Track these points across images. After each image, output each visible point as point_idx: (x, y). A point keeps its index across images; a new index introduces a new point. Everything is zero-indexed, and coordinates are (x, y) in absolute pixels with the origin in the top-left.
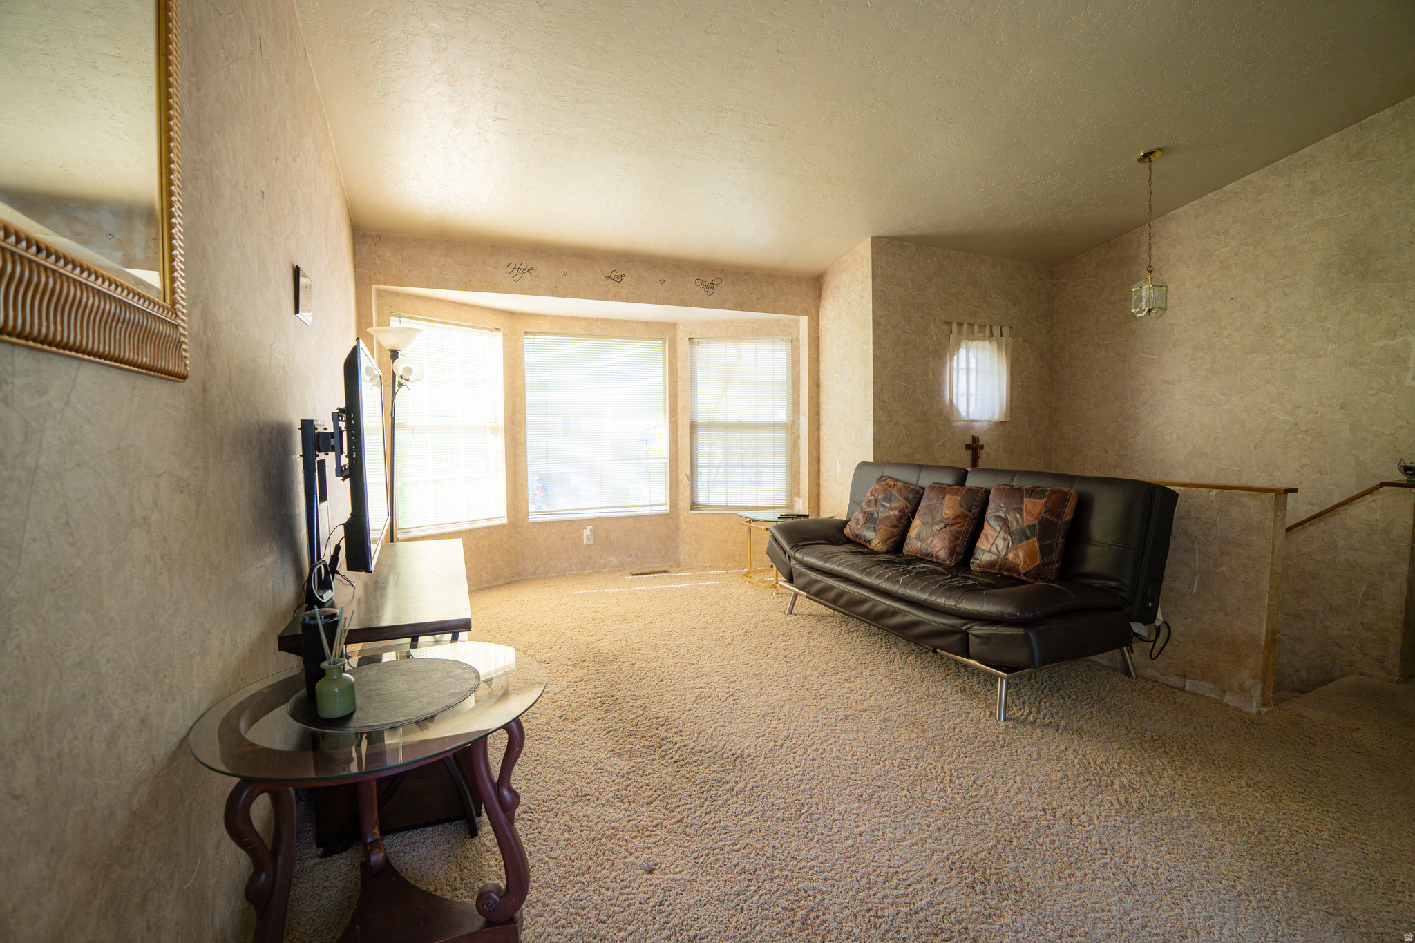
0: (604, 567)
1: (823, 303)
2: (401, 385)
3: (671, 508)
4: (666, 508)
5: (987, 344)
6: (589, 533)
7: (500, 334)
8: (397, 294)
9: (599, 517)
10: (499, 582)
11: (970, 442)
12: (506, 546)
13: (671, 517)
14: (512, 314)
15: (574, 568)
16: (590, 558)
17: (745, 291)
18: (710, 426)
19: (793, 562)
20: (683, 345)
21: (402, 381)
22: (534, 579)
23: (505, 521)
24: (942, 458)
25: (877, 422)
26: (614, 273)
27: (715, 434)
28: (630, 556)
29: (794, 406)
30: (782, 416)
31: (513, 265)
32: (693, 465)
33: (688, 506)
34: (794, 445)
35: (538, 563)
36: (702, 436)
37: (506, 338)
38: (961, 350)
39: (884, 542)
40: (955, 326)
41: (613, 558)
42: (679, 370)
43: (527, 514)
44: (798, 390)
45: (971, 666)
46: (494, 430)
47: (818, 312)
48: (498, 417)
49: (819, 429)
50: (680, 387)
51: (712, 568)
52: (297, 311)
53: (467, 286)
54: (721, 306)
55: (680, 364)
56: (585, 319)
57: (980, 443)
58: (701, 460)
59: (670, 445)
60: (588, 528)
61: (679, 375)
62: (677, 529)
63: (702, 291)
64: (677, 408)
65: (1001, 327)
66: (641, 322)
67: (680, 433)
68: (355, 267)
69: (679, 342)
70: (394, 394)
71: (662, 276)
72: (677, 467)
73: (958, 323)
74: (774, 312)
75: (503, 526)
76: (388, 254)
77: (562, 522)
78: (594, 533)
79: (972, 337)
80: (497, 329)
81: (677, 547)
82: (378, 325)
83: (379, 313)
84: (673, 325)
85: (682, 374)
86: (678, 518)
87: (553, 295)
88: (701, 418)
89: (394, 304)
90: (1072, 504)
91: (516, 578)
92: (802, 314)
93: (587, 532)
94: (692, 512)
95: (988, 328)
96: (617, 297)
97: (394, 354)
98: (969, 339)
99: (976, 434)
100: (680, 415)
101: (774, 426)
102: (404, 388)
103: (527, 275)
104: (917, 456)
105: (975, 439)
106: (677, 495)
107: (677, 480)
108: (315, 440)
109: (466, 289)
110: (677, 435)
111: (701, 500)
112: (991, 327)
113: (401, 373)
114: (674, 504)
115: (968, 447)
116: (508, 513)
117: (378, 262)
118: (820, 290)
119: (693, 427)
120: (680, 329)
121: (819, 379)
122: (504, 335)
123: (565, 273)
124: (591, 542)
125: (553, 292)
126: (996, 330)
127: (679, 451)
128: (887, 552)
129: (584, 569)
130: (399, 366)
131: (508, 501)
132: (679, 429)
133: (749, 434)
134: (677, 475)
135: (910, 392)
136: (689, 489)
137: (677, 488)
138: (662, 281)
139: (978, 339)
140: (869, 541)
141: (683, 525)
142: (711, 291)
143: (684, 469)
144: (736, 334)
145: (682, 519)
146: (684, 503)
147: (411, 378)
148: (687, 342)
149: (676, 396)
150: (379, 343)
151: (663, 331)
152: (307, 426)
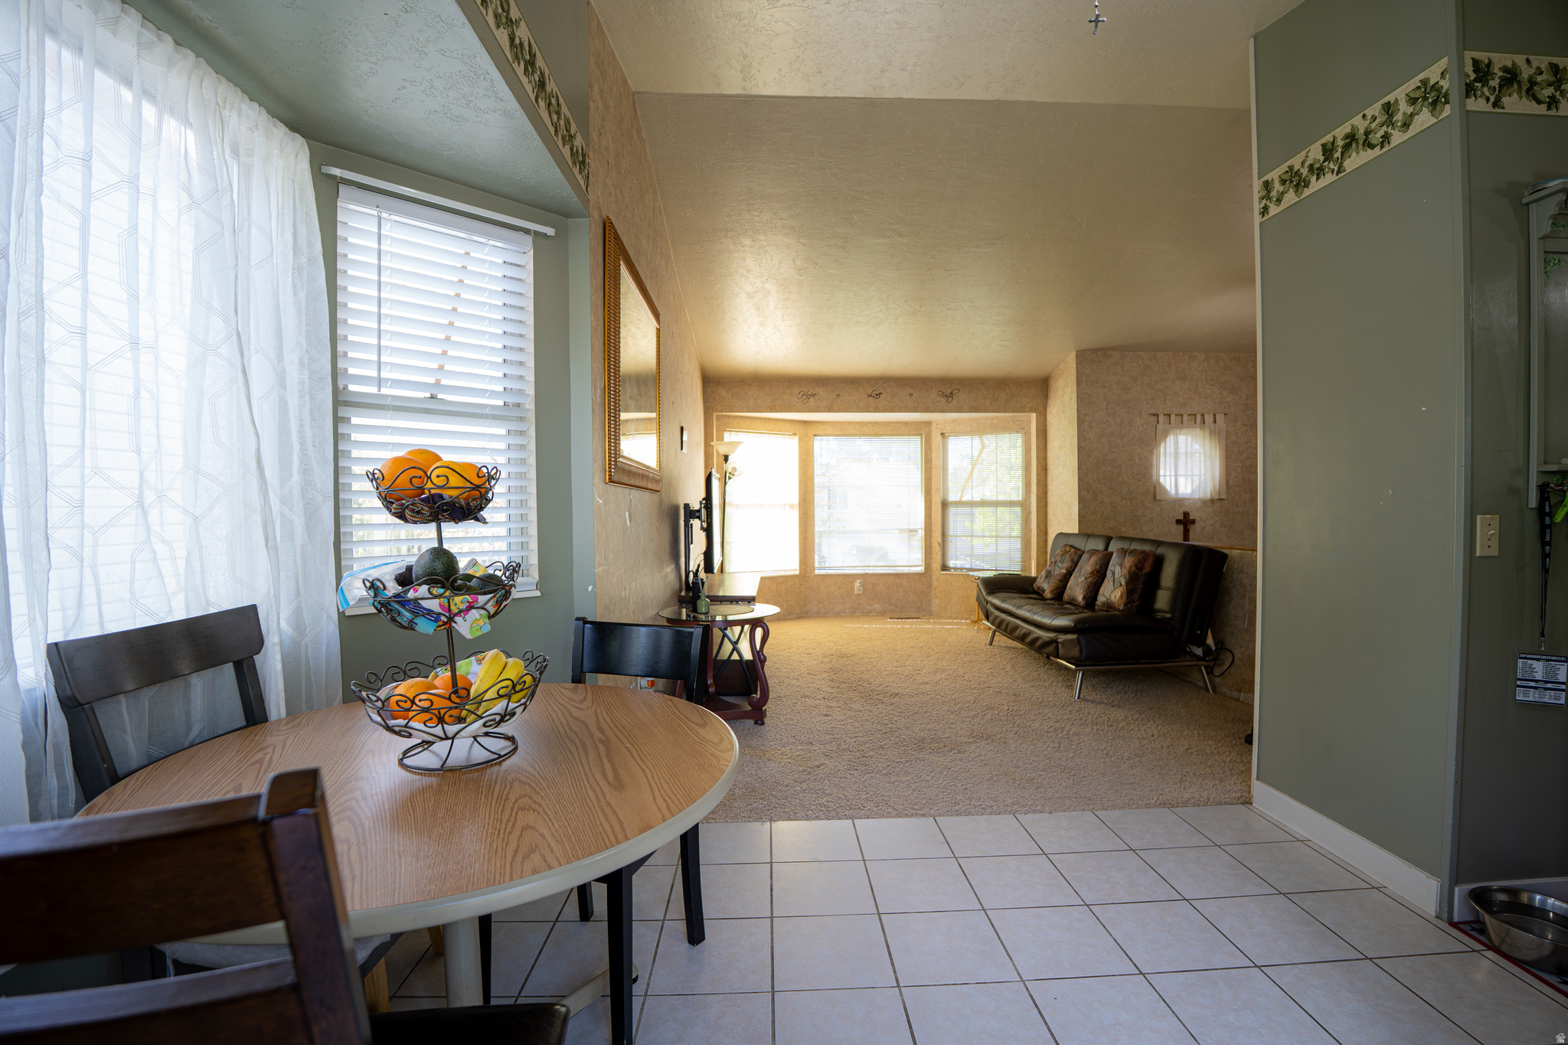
0: (870, 612)
1: (1050, 402)
2: (730, 478)
3: (925, 569)
4: (921, 569)
5: (1198, 431)
6: (858, 585)
7: (797, 438)
8: (729, 417)
9: (867, 574)
10: (792, 617)
11: (1181, 517)
12: (797, 591)
13: (925, 576)
14: (805, 422)
15: (847, 611)
16: (860, 604)
17: (980, 397)
18: (959, 504)
19: (989, 605)
20: (936, 439)
21: (731, 476)
22: (817, 617)
23: (797, 572)
24: (1149, 531)
25: (1081, 500)
26: (874, 392)
27: (960, 510)
28: (891, 605)
29: (1026, 487)
30: (1017, 495)
31: (803, 393)
32: (944, 535)
33: (939, 568)
34: (1026, 521)
35: (821, 606)
36: (952, 510)
37: (801, 440)
38: (1168, 439)
39: (1052, 592)
40: (1161, 417)
41: (877, 606)
42: (933, 458)
43: (814, 569)
44: (1030, 473)
45: (1062, 665)
46: (792, 506)
47: (1045, 409)
48: (795, 499)
49: (1046, 506)
50: (934, 472)
51: (956, 618)
52: (682, 449)
53: (772, 410)
54: (959, 409)
55: (933, 454)
56: (858, 423)
57: (1191, 518)
58: (951, 530)
59: (925, 518)
60: (858, 581)
61: (933, 463)
62: (930, 586)
63: (943, 400)
64: (931, 489)
65: (1215, 415)
66: (902, 423)
67: (933, 509)
68: (704, 402)
69: (933, 437)
70: (725, 483)
71: (910, 391)
72: (931, 536)
73: (1164, 415)
74: (1005, 412)
75: (796, 576)
76: (724, 393)
77: (840, 575)
78: (864, 585)
79: (1181, 425)
80: (795, 434)
81: (930, 600)
82: (717, 441)
83: (717, 430)
84: (929, 424)
85: (936, 462)
86: (931, 577)
87: (830, 411)
88: (952, 498)
89: (726, 425)
90: (1150, 561)
91: (804, 615)
92: (1031, 410)
93: (857, 584)
94: (942, 572)
95: (1199, 417)
96: (876, 410)
97: (726, 458)
98: (1178, 428)
99: (1186, 510)
100: (934, 495)
101: (1010, 504)
102: (731, 480)
103: (812, 399)
104: (1123, 529)
105: (1186, 514)
106: (931, 559)
107: (931, 546)
108: (691, 514)
109: (772, 412)
110: (931, 511)
111: (951, 563)
112: (1203, 415)
113: (730, 471)
114: (928, 566)
115: (1178, 522)
116: (800, 567)
117: (717, 398)
118: (1047, 390)
119: (945, 505)
120: (934, 426)
121: (1046, 465)
122: (799, 438)
123: (838, 396)
124: (861, 592)
125: (830, 409)
126: (1209, 419)
127: (933, 523)
128: (1052, 599)
129: (855, 612)
130: (729, 467)
131: (800, 558)
132: (933, 506)
133: (988, 510)
134: (931, 543)
135: (1115, 475)
136: (940, 554)
137: (931, 553)
138: (911, 395)
139: (1188, 427)
140: (1044, 591)
141: (935, 583)
142: (950, 399)
143: (937, 537)
144: (979, 430)
145: (934, 578)
146: (936, 565)
147: (736, 474)
148: (940, 437)
149: (930, 479)
150: (717, 450)
151: (921, 430)
152: (687, 506)
